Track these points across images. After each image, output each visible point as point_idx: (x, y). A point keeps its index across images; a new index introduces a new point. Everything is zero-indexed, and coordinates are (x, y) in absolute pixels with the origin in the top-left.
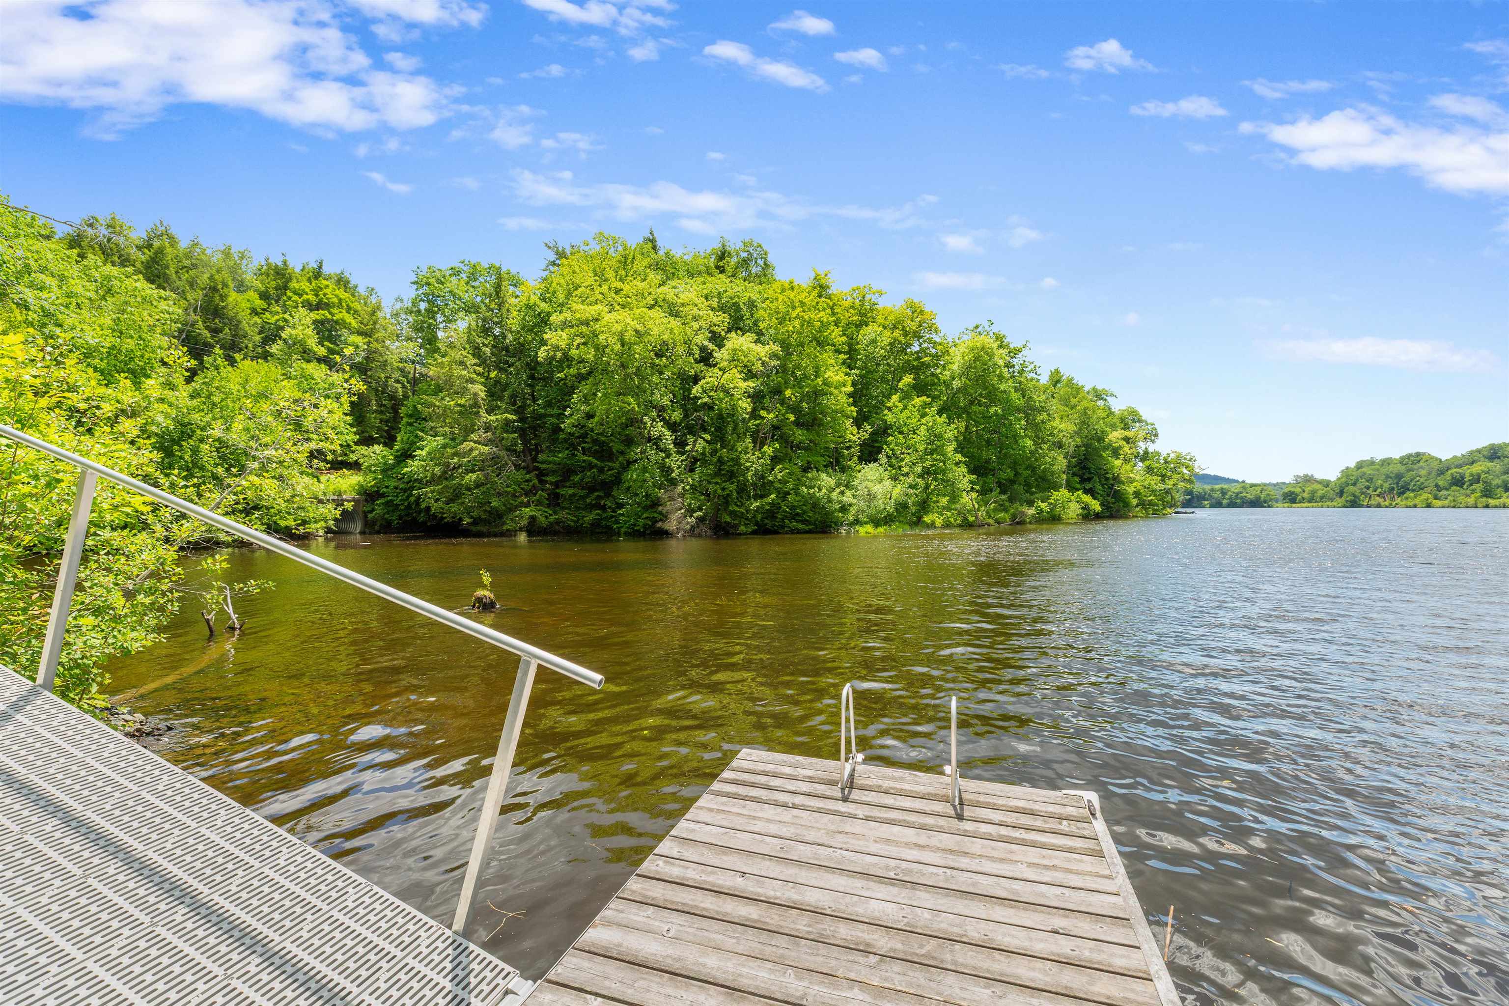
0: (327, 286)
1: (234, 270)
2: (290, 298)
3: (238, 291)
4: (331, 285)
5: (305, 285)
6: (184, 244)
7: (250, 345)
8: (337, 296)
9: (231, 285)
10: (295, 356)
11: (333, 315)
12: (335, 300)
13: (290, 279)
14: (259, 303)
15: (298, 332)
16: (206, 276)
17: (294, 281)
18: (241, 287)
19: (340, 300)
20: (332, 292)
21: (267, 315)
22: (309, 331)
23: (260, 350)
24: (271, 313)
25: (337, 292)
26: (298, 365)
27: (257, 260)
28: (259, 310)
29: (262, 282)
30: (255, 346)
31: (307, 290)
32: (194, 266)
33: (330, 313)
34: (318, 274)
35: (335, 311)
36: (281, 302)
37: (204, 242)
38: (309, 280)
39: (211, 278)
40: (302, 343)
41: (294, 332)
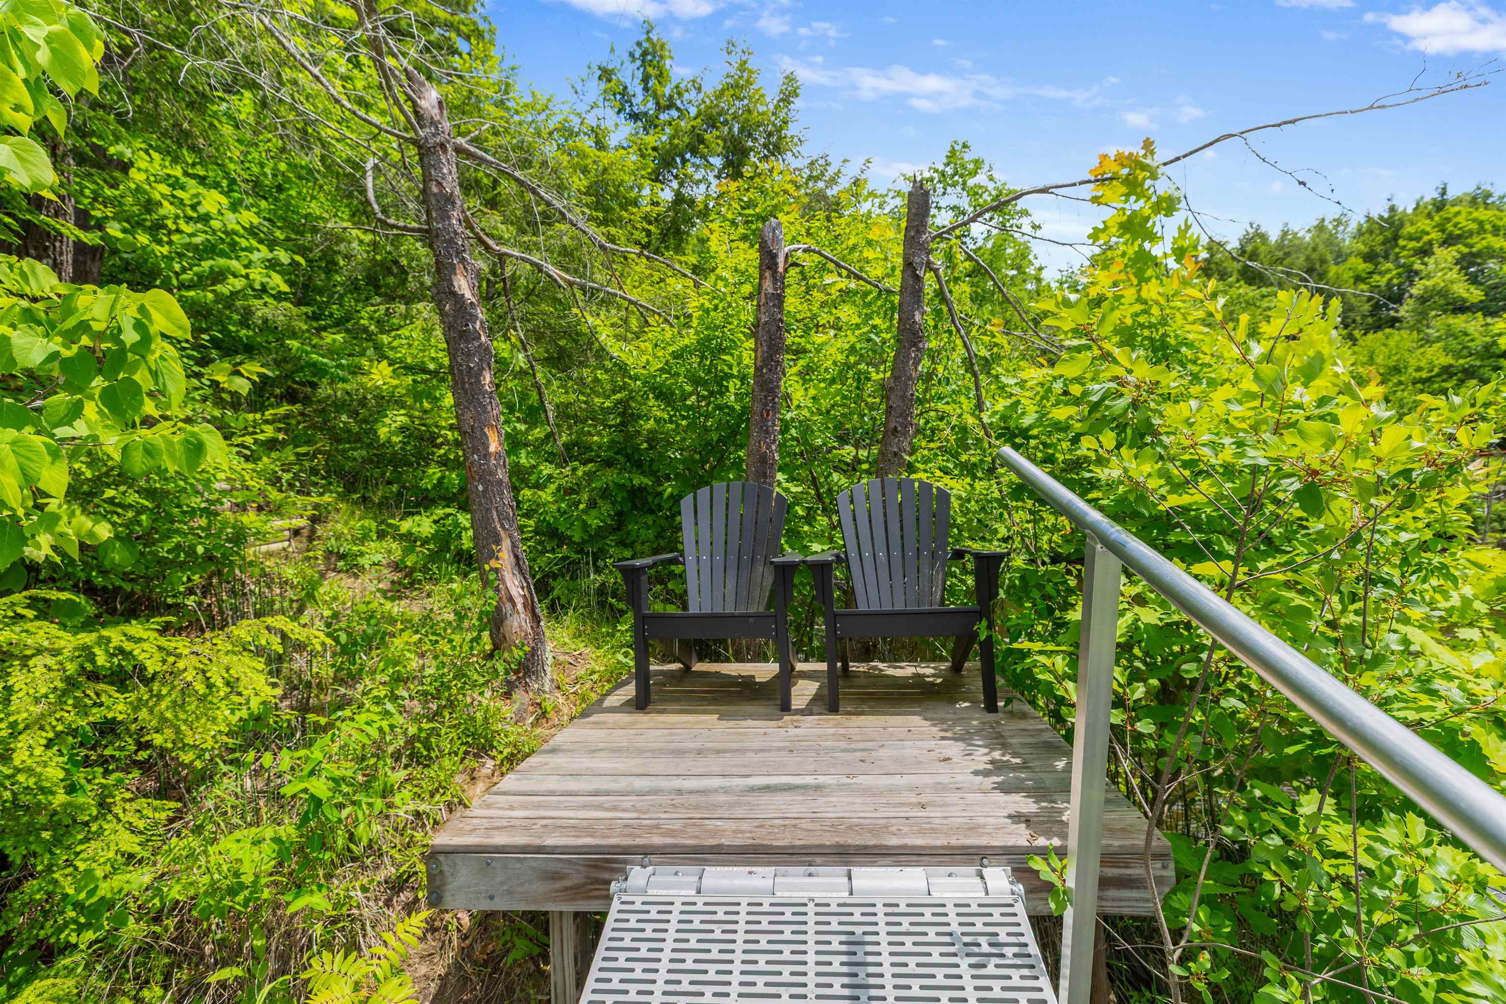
0: (1458, 213)
1: (1331, 242)
2: (1403, 248)
3: (1337, 264)
4: (1464, 209)
5: (1424, 224)
6: (1274, 237)
7: (1358, 318)
8: (1474, 220)
9: (1329, 257)
10: (1433, 313)
11: (1471, 246)
12: (1474, 226)
13: (1402, 225)
14: (1363, 267)
15: (1437, 281)
16: (1302, 259)
17: (1407, 224)
18: (1340, 257)
19: (1481, 224)
20: (1464, 221)
21: (1376, 277)
22: (1453, 275)
23: (1370, 320)
24: (1380, 273)
25: (1475, 214)
26: (1439, 323)
27: (1356, 220)
28: (1364, 275)
29: (1364, 243)
30: (1364, 317)
31: (1428, 229)
32: (1287, 254)
33: (1466, 245)
34: (1440, 205)
35: (1475, 239)
36: (1392, 257)
37: (1294, 227)
38: (1429, 216)
39: (1308, 259)
40: (1443, 293)
41: (1429, 283)
